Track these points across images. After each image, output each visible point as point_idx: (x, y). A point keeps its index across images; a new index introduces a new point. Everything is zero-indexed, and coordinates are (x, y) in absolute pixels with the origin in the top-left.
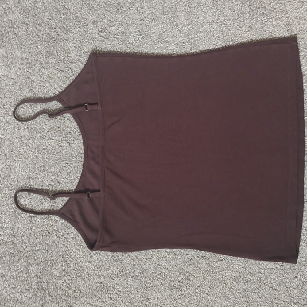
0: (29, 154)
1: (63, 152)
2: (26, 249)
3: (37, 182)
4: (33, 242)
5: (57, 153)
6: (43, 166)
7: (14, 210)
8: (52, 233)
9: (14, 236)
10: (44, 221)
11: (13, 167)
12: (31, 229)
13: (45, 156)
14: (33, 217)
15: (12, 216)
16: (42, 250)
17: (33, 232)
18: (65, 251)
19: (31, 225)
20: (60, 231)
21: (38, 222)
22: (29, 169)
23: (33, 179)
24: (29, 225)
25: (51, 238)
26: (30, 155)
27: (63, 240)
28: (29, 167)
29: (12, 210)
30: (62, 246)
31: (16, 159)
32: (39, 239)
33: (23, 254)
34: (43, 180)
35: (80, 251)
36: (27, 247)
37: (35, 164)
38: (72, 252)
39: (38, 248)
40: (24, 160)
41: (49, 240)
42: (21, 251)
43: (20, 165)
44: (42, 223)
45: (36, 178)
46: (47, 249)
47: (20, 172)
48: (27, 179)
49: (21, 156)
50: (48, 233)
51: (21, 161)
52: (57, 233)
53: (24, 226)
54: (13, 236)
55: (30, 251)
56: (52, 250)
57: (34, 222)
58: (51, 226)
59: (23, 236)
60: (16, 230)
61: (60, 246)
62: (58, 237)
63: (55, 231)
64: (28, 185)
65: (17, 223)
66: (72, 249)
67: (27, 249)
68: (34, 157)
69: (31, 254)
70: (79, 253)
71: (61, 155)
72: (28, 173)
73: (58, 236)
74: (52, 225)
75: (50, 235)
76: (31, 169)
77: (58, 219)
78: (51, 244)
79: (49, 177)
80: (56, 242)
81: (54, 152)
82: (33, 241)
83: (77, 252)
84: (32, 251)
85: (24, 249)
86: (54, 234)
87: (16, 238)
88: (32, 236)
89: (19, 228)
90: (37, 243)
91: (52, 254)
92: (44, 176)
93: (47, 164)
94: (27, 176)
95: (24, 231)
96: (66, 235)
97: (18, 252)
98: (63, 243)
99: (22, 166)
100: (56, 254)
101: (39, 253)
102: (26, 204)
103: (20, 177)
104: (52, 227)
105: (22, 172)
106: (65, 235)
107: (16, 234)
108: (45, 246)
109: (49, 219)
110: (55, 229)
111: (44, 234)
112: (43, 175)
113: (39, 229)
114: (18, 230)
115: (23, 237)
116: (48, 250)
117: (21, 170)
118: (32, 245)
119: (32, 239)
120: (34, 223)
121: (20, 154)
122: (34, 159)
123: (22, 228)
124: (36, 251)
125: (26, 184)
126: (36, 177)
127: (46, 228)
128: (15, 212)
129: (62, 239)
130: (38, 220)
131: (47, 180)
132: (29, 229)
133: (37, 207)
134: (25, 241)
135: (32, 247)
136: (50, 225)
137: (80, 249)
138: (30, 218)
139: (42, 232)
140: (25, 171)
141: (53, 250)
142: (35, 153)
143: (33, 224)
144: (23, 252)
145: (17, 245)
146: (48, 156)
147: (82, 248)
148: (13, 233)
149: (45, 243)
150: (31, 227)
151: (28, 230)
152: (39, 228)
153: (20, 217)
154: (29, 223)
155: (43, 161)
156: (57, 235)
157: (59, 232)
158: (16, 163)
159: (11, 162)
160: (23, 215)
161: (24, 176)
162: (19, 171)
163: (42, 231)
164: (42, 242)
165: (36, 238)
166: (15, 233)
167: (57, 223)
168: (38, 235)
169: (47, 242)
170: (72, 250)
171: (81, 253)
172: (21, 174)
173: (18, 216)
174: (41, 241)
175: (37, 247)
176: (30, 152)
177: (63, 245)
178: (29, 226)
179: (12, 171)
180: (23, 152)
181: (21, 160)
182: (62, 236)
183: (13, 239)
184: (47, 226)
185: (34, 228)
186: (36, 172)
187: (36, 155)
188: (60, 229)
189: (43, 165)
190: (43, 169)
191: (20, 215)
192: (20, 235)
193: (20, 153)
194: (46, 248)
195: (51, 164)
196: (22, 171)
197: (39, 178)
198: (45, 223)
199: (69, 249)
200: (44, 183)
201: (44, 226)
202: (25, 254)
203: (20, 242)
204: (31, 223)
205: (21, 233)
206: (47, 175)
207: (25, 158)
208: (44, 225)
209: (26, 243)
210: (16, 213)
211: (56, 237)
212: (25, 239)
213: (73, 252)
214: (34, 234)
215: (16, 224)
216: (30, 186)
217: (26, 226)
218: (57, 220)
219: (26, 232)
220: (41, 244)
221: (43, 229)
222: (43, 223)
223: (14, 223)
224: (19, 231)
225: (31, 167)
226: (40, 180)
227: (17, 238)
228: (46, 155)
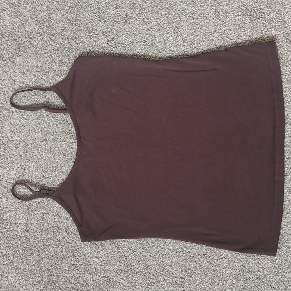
0: (42, 155)
1: (74, 153)
2: (38, 244)
3: (49, 181)
4: (45, 237)
5: (68, 154)
6: (55, 166)
7: (27, 207)
8: (62, 230)
9: (28, 231)
10: (55, 218)
11: (27, 167)
12: (43, 225)
13: (57, 157)
14: (45, 214)
15: (26, 213)
16: (53, 245)
17: (45, 228)
18: (74, 247)
19: (43, 222)
20: (70, 227)
21: (50, 218)
22: (42, 169)
23: (45, 178)
24: (41, 221)
25: (61, 234)
26: (43, 156)
27: (72, 236)
28: (42, 167)
31: (30, 159)
32: (50, 235)
33: (35, 248)
34: (55, 179)
35: (88, 247)
36: (39, 242)
37: (48, 164)
38: (80, 248)
39: (49, 244)
40: (38, 160)
41: (60, 236)
42: (34, 245)
43: (33, 165)
44: (53, 219)
45: (48, 177)
46: (57, 244)
47: (34, 171)
48: (40, 178)
49: (35, 157)
50: (59, 229)
51: (34, 161)
52: (67, 229)
53: (37, 223)
54: (26, 231)
55: (42, 246)
56: (62, 246)
57: (46, 218)
58: (61, 223)
59: (36, 231)
60: (29, 226)
61: (69, 242)
62: (68, 233)
63: (65, 227)
64: (40, 184)
65: (30, 219)
67: (39, 244)
68: (47, 158)
69: (42, 249)
70: (87, 248)
71: (71, 156)
72: (41, 173)
74: (63, 222)
75: (60, 231)
76: (44, 169)
77: (68, 216)
78: (61, 240)
79: (60, 176)
80: (66, 238)
81: (65, 153)
82: (44, 236)
83: (85, 247)
84: (44, 245)
85: (36, 244)
86: (64, 231)
87: (29, 234)
88: (44, 232)
89: (32, 224)
90: (48, 238)
91: (62, 248)
92: (56, 176)
93: (59, 165)
94: (40, 175)
95: (37, 227)
96: (75, 231)
97: (31, 246)
98: (72, 239)
99: (36, 166)
100: (66, 249)
101: (50, 248)
102: (39, 201)
103: (34, 176)
104: (62, 223)
105: (35, 171)
107: (29, 230)
108: (56, 241)
109: (60, 216)
110: (65, 225)
111: (55, 230)
112: (55, 175)
113: (50, 226)
114: (31, 226)
115: (35, 233)
116: (58, 245)
117: (34, 170)
118: (44, 241)
119: (44, 235)
121: (34, 155)
122: (47, 160)
123: (35, 224)
124: (47, 246)
125: (39, 182)
126: (48, 176)
127: (57, 225)
128: (28, 209)
130: (49, 216)
131: (59, 179)
132: (42, 225)
133: (48, 205)
134: (37, 236)
135: (44, 242)
136: (61, 222)
137: (88, 245)
138: (42, 215)
139: (53, 228)
140: (38, 170)
141: (63, 245)
142: (47, 154)
143: (45, 221)
144: (35, 247)
145: (30, 240)
146: (60, 157)
147: (89, 244)
148: (27, 228)
149: (56, 238)
150: (43, 224)
151: (40, 226)
152: (50, 224)
153: (33, 213)
154: (41, 220)
155: (55, 161)
156: (66, 231)
157: (69, 229)
158: (30, 163)
159: (25, 162)
160: (36, 212)
161: (37, 175)
162: (33, 171)
163: (53, 227)
164: (52, 238)
165: (48, 234)
166: (28, 228)
167: (67, 220)
168: (50, 231)
169: (58, 238)
170: (81, 246)
171: (89, 249)
172: (34, 174)
173: (31, 212)
174: (52, 237)
175: (48, 243)
176: (43, 153)
177: (73, 241)
178: (41, 222)
179: (27, 170)
180: (37, 153)
181: (35, 160)
182: (71, 232)
183: (26, 234)
184: (57, 223)
185: (46, 224)
186: (48, 172)
187: (48, 156)
189: (55, 165)
190: (55, 169)
191: (33, 212)
192: (33, 231)
193: (34, 154)
194: (56, 244)
195: (61, 165)
196: (36, 170)
197: (51, 178)
198: (56, 220)
199: (78, 244)
200: (56, 182)
201: (55, 223)
202: (37, 248)
203: (33, 237)
204: (43, 220)
205: (33, 229)
206: (58, 174)
207: (38, 159)
208: (55, 222)
209: (38, 238)
210: (30, 210)
211: (65, 233)
212: (37, 234)
213: (81, 248)
214: (45, 230)
215: (29, 221)
216: (43, 184)
217: (38, 223)
219: (38, 228)
220: (52, 239)
221: (55, 225)
222: (54, 220)
223: (28, 220)
224: (32, 226)
225: (43, 167)
226: (51, 179)
227: (30, 233)
228: (58, 156)
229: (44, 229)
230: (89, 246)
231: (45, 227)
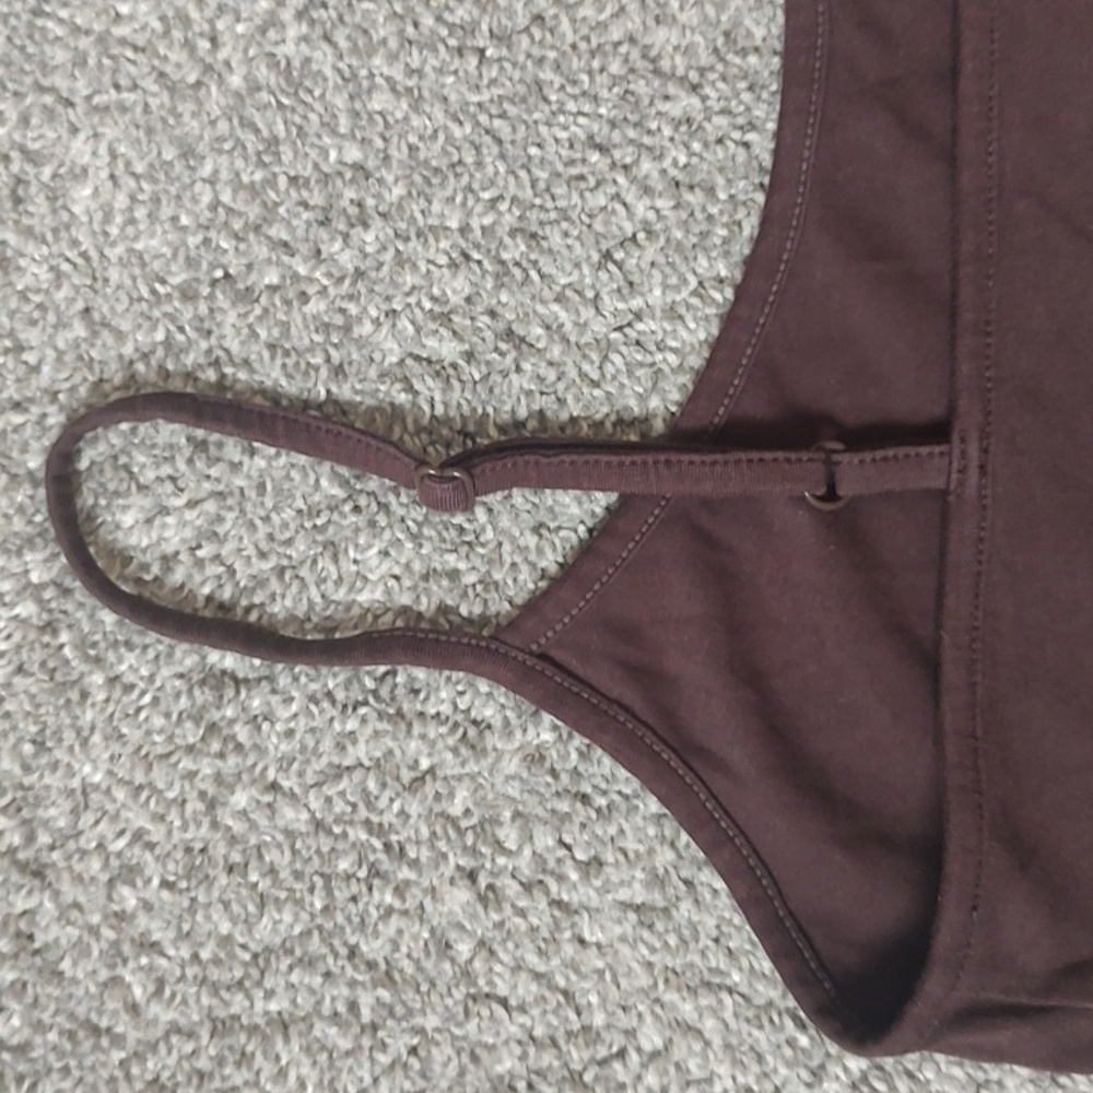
0: (214, 41)
1: (565, 25)
2: (155, 1009)
3: (286, 327)
4: (226, 941)
5: (501, 37)
6: (358, 167)
7: (40, 601)
8: (425, 854)
9: (37, 872)
10: (352, 725)
11: (47, 173)
12: (212, 805)
13: (377, 61)
14: (237, 682)
15: (20, 670)
16: (319, 1029)
17: (233, 840)
18: (554, 1043)
19: (207, 768)
20: (509, 835)
21: (290, 733)
22: (206, 199)
23: (247, 296)
24: (186, 764)
25: (410, 904)
26: (222, 54)
27: (533, 930)
28: (207, 170)
29: (26, 609)
30: (527, 989)
31: (82, 87)
32: (287, 917)
33: (118, 1055)
34: (353, 309)
35: (707, 1044)
36: (161, 984)
37: (274, 141)
38: (621, 1054)
39: (273, 1007)
40: (159, 99)
41: (395, 921)
42: (104, 1023)
43: (113, 155)
44: (327, 744)
45: (272, 289)
46: (366, 1015)
47: (119, 219)
48: (188, 294)
49: (136, 68)
50: (387, 847)
51: (124, 109)
52: (474, 852)
53: (139, 778)
54: (23, 867)
55: (191, 1035)
56: (421, 1031)
57: (242, 733)
58: (420, 780)
59: (130, 873)
60: (57, 814)
61: (502, 989)
62: (489, 897)
63: (461, 833)
64: (189, 360)
65: (69, 736)
66: (625, 1021)
67: (162, 1014)
68: (263, 73)
69: (203, 1063)
70: (693, 1064)
71: (541, 61)
72: (193, 241)
73: (483, 881)
74: (431, 771)
75: (406, 873)
76: (226, 197)
77: (489, 713)
78: (409, 968)
79: (409, 279)
80: (464, 949)
81: (470, 29)
82: (225, 927)
83: (678, 1053)
84: (221, 1027)
85: (134, 1009)
86: (448, 870)
87: (56, 894)
88: (223, 880)
89: (86, 790)
90: (268, 950)
91: (426, 1062)
92: (359, 274)
93: (398, 153)
94: (191, 263)
95: (142, 821)
96: (574, 876)
97: (71, 1036)
98: (532, 959)
99: (139, 168)
100: (462, 1073)
101: (289, 1051)
102: (169, 549)
103: (114, 274)
104: (429, 788)
105: (132, 221)
106: (561, 878)
107: (56, 855)
108: (353, 984)
109: (400, 714)
110: (456, 810)
111: (344, 865)
112: (347, 260)
113: (290, 815)
114: (75, 813)
115: (125, 891)
116: (374, 1027)
117: (121, 201)
118: (214, 974)
119: (217, 913)
120: (239, 747)
121: (123, 42)
122: (264, 96)
123: (120, 794)
124: (253, 1030)
125: (168, 343)
126: (272, 278)
127: (370, 806)
128: (50, 627)
129: (522, 913)
130: (284, 713)
131: (392, 314)
132: (194, 805)
133: (274, 585)
134: (143, 921)
135: (215, 989)
136: (407, 776)
137: (709, 1025)
138: (202, 696)
139: (325, 844)
140: (166, 211)
141: (431, 1022)
142: (272, 34)
143: (232, 760)
144: (118, 1041)
145: (66, 965)
146: (410, 72)
147: (728, 1015)
148: (30, 838)
149: (353, 952)
150: (211, 790)
151: (174, 817)
152: (292, 795)
153: (98, 678)
154: (190, 749)
155: (356, 114)
156: (472, 876)
157: (499, 847)
158: (74, 130)
159: (25, 121)
160: (131, 658)
161: (156, 265)
162: (108, 218)
163: (319, 825)
164: (315, 945)
165: (262, 902)
166: (44, 839)
167: (478, 750)
168: (284, 874)
169: (372, 948)
170: (630, 1033)
171: (723, 1070)
172: (120, 250)
173: (78, 666)
174: (307, 934)
175: (269, 995)
176: (220, 25)
177: (538, 976)
178: (191, 775)
179: (39, 205)
180: (157, 25)
181: (129, 97)
182: (527, 887)
183: (21, 904)
184: (372, 785)
185: (240, 799)
186: (278, 232)
187: (281, 51)
188: (507, 814)
189: (353, 154)
190: (350, 194)
191: (98, 661)
192: (95, 864)
193: (121, 31)
194: (353, 1006)
195: (431, 152)
196: (140, 213)
197: (311, 290)
198: (360, 752)
199: (599, 1020)
200: (361, 343)
201: (344, 784)
202: (139, 1056)
203: (94, 931)
204: (215, 746)
205: (100, 846)
206: (388, 256)
207: (172, 89)
208: (339, 772)
209: (155, 947)
210: (64, 637)
211: (461, 896)
212: (147, 906)
213: (634, 1057)
214: (236, 857)
215: (59, 754)
216: (216, 363)
217: (159, 776)
218: (482, 726)
219: (156, 833)
220: (308, 963)
221: (339, 807)
222: (341, 747)
223: (40, 745)
224: (87, 819)
225: (224, 175)
226: (316, 306)
227: (69, 892)
228: (392, 58)
229: (220, 850)
230: (717, 1042)
231: (238, 827)
